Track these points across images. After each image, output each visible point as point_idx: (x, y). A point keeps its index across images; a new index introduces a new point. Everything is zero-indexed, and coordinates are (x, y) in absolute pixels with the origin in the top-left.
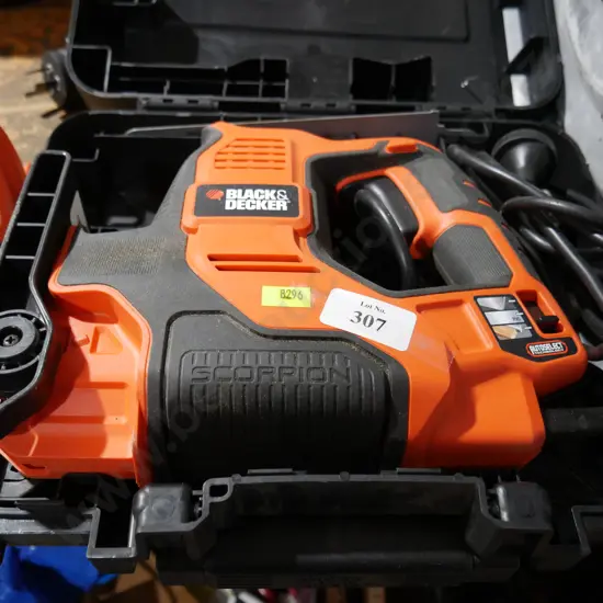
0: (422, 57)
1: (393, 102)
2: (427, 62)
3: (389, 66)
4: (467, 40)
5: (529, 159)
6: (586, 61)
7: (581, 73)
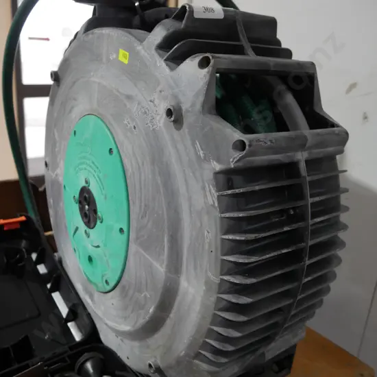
0: (23, 336)
1: (16, 366)
2: (26, 338)
3: (8, 348)
4: (39, 315)
5: (93, 367)
6: (100, 313)
7: (101, 319)
